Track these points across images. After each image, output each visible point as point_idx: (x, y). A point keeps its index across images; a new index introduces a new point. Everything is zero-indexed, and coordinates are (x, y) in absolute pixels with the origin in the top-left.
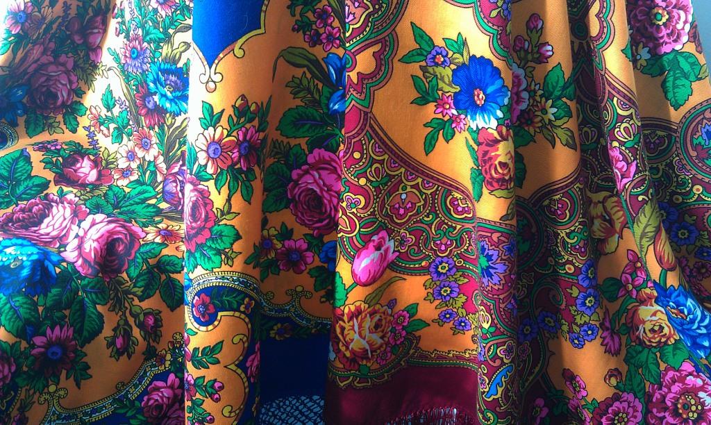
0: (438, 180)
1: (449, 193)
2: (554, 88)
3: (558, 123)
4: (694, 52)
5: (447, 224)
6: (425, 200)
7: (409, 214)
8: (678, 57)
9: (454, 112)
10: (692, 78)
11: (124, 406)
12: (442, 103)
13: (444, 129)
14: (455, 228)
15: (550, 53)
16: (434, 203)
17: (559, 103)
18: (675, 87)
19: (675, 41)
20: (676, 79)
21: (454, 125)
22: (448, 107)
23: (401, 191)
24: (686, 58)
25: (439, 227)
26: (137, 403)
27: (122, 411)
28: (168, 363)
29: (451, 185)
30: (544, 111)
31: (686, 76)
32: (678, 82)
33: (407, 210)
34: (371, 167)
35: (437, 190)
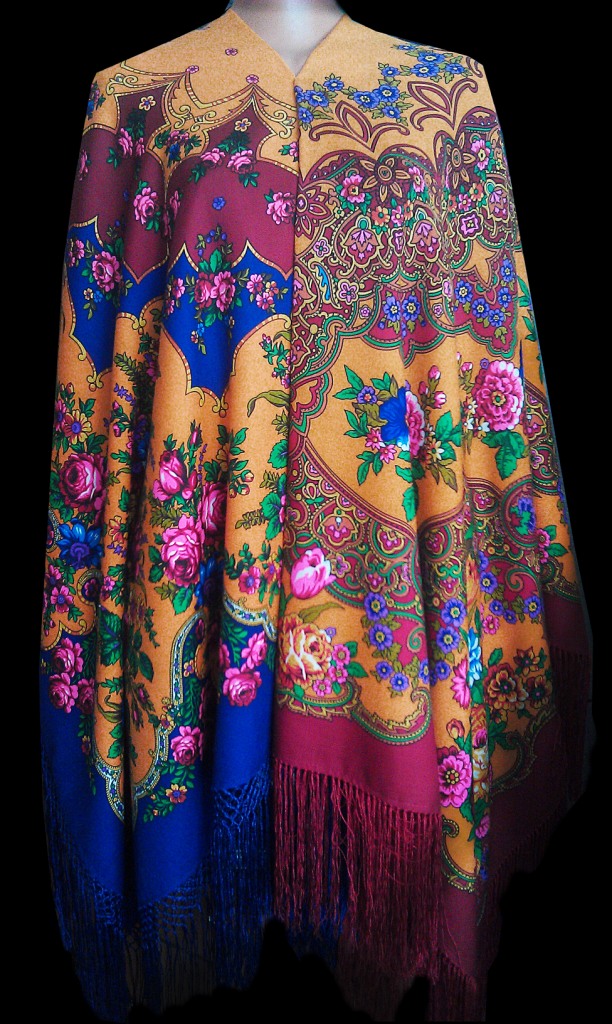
0: (370, 512)
1: (379, 527)
2: (444, 431)
3: (443, 463)
4: (521, 432)
5: (378, 559)
6: (359, 529)
7: (345, 539)
8: (510, 436)
9: (382, 445)
10: (518, 455)
11: (164, 768)
12: (370, 437)
13: (373, 462)
14: (385, 565)
15: (443, 401)
16: (366, 534)
17: (446, 445)
18: (505, 460)
19: (509, 422)
20: (506, 454)
21: (382, 458)
22: (376, 440)
23: (335, 514)
24: (516, 438)
25: (371, 561)
26: (171, 761)
27: (165, 772)
28: (172, 723)
29: (381, 519)
30: (434, 452)
31: (514, 453)
32: (508, 457)
33: (342, 535)
34: (306, 485)
35: (369, 521)
